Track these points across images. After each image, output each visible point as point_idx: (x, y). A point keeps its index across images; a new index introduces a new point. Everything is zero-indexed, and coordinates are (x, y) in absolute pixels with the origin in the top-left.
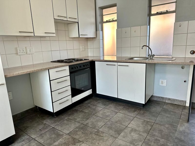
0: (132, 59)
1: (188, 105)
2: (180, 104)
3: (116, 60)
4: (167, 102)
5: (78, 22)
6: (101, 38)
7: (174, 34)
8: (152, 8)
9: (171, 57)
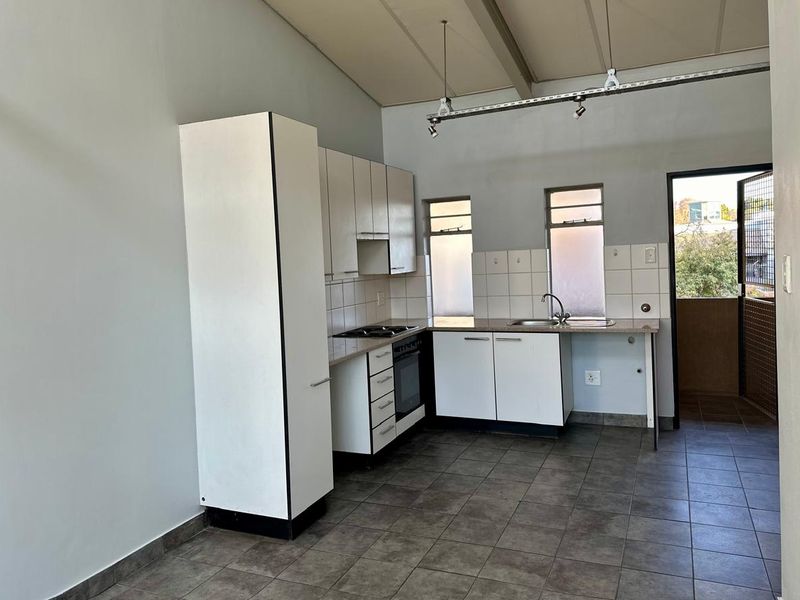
0: (519, 322)
1: (651, 424)
2: (634, 425)
3: (473, 326)
4: (606, 423)
5: (388, 241)
6: (428, 273)
7: (605, 270)
8: (552, 210)
9: (604, 318)
